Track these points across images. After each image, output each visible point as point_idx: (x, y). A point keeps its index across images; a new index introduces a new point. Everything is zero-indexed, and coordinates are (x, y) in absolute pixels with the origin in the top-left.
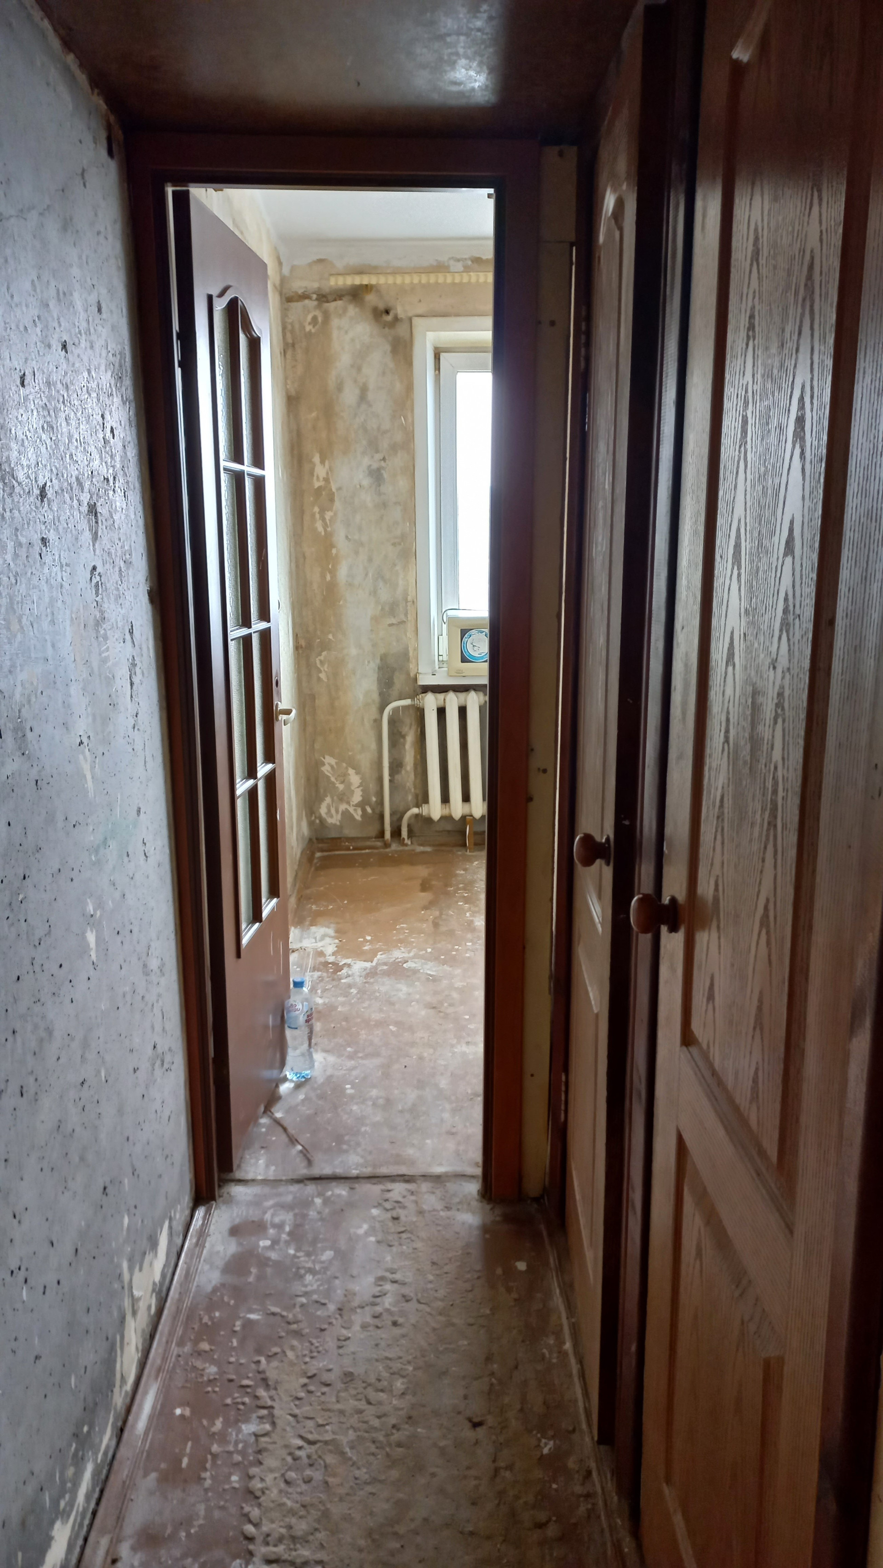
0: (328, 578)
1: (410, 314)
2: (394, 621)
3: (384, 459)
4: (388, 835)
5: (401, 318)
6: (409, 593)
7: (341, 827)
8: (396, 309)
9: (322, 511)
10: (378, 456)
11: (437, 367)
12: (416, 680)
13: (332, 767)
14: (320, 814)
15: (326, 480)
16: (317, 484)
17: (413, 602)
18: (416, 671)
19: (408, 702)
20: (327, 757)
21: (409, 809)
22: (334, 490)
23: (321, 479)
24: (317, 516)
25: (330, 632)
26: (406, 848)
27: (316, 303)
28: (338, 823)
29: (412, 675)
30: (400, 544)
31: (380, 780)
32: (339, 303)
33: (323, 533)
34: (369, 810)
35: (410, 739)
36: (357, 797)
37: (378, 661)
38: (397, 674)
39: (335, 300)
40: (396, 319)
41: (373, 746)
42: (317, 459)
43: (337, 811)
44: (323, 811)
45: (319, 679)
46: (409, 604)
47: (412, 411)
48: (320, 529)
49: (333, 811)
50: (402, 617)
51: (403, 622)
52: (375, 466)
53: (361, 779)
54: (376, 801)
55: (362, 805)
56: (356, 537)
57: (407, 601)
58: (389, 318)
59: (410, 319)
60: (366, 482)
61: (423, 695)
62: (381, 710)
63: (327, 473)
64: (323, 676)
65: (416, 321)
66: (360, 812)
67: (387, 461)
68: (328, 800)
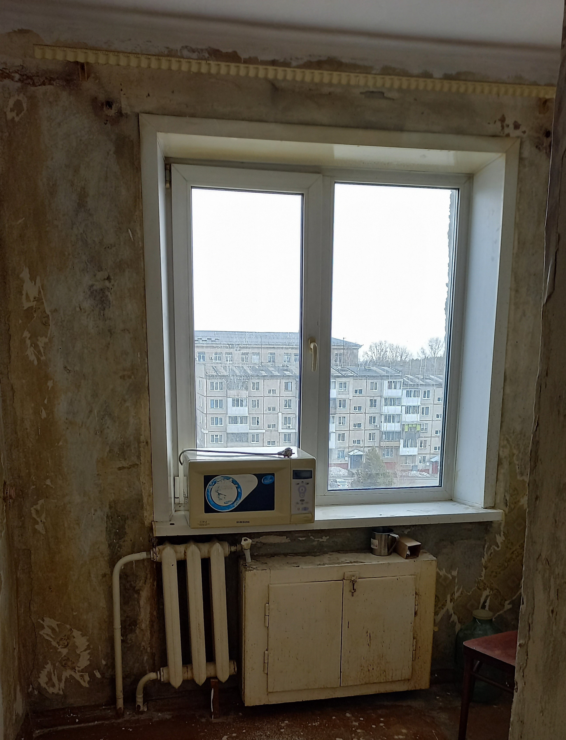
0: (44, 415)
1: (137, 110)
2: (125, 464)
3: (109, 278)
4: (120, 703)
5: (126, 114)
6: (142, 433)
7: (65, 696)
8: (120, 103)
9: (34, 336)
10: (101, 275)
11: (168, 179)
12: (151, 529)
13: (53, 629)
14: (39, 684)
15: (38, 299)
16: (26, 305)
17: (147, 443)
18: (151, 518)
19: (143, 555)
20: (47, 619)
21: (144, 674)
22: (48, 312)
23: (32, 299)
24: (28, 342)
25: (47, 478)
26: (143, 717)
27: (19, 84)
28: (61, 692)
29: (147, 523)
30: (130, 377)
31: (111, 640)
32: (49, 87)
33: (36, 363)
34: (98, 675)
35: (145, 594)
36: (84, 662)
37: (107, 509)
38: (129, 522)
39: (44, 84)
40: (120, 114)
41: (103, 604)
42: (25, 274)
43: (60, 680)
44: (43, 680)
45: (35, 531)
46: (142, 445)
47: (142, 225)
48: (32, 358)
49: (55, 679)
50: (134, 459)
51: (135, 465)
52: (98, 286)
53: (88, 641)
54: (106, 665)
55: (89, 670)
56: (77, 368)
57: (139, 442)
58: (112, 112)
59: (138, 116)
60: (87, 305)
61: (161, 547)
62: (112, 564)
63: (40, 292)
64: (39, 527)
65: (143, 118)
66: (87, 678)
67: (112, 281)
68: (49, 667)
